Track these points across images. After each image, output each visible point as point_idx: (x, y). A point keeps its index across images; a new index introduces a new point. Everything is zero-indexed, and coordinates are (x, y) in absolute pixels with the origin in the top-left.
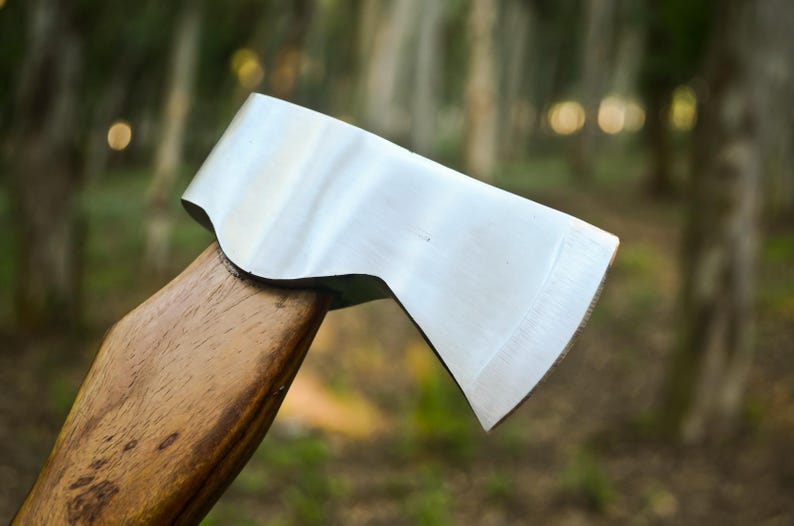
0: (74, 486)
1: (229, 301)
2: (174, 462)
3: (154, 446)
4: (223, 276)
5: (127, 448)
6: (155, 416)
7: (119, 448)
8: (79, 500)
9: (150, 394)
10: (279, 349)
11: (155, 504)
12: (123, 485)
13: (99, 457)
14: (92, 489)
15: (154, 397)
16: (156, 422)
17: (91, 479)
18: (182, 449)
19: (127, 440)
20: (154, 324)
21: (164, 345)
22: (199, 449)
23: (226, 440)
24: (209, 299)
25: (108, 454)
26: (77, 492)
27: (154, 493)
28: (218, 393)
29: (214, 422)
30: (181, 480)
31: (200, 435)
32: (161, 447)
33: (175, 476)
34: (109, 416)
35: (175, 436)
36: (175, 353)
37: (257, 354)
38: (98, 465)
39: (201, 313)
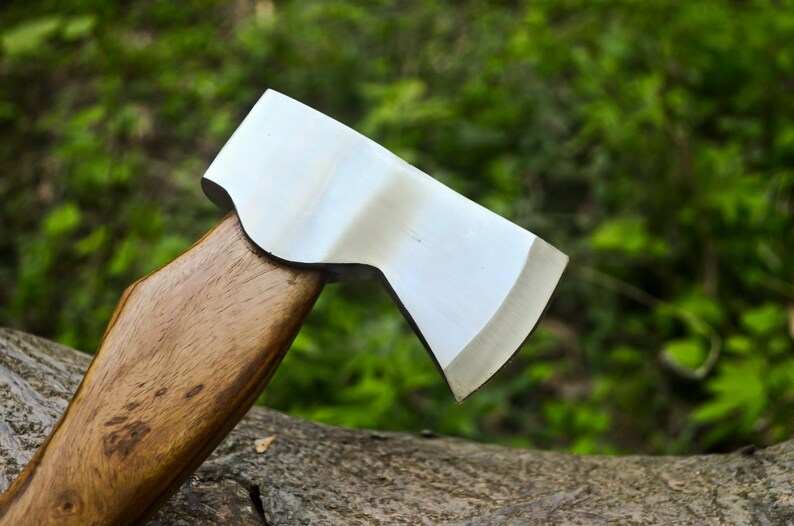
0: (109, 424)
1: (247, 274)
2: (199, 409)
3: (182, 394)
4: (242, 251)
5: (158, 394)
6: (184, 368)
7: (152, 394)
8: (114, 436)
9: (178, 350)
10: (290, 320)
11: (182, 443)
12: (154, 425)
13: (132, 400)
14: (126, 427)
15: (183, 351)
16: (183, 375)
17: (125, 418)
18: (206, 399)
19: (158, 387)
20: (180, 288)
21: (190, 307)
22: (219, 398)
23: (243, 393)
24: (230, 271)
25: (141, 398)
26: (111, 429)
27: (181, 434)
28: (238, 352)
29: (234, 378)
30: (204, 424)
31: (222, 388)
32: (188, 396)
33: (199, 421)
34: (141, 365)
35: (201, 387)
36: (201, 315)
37: (271, 323)
38: (132, 406)
39: (223, 283)
